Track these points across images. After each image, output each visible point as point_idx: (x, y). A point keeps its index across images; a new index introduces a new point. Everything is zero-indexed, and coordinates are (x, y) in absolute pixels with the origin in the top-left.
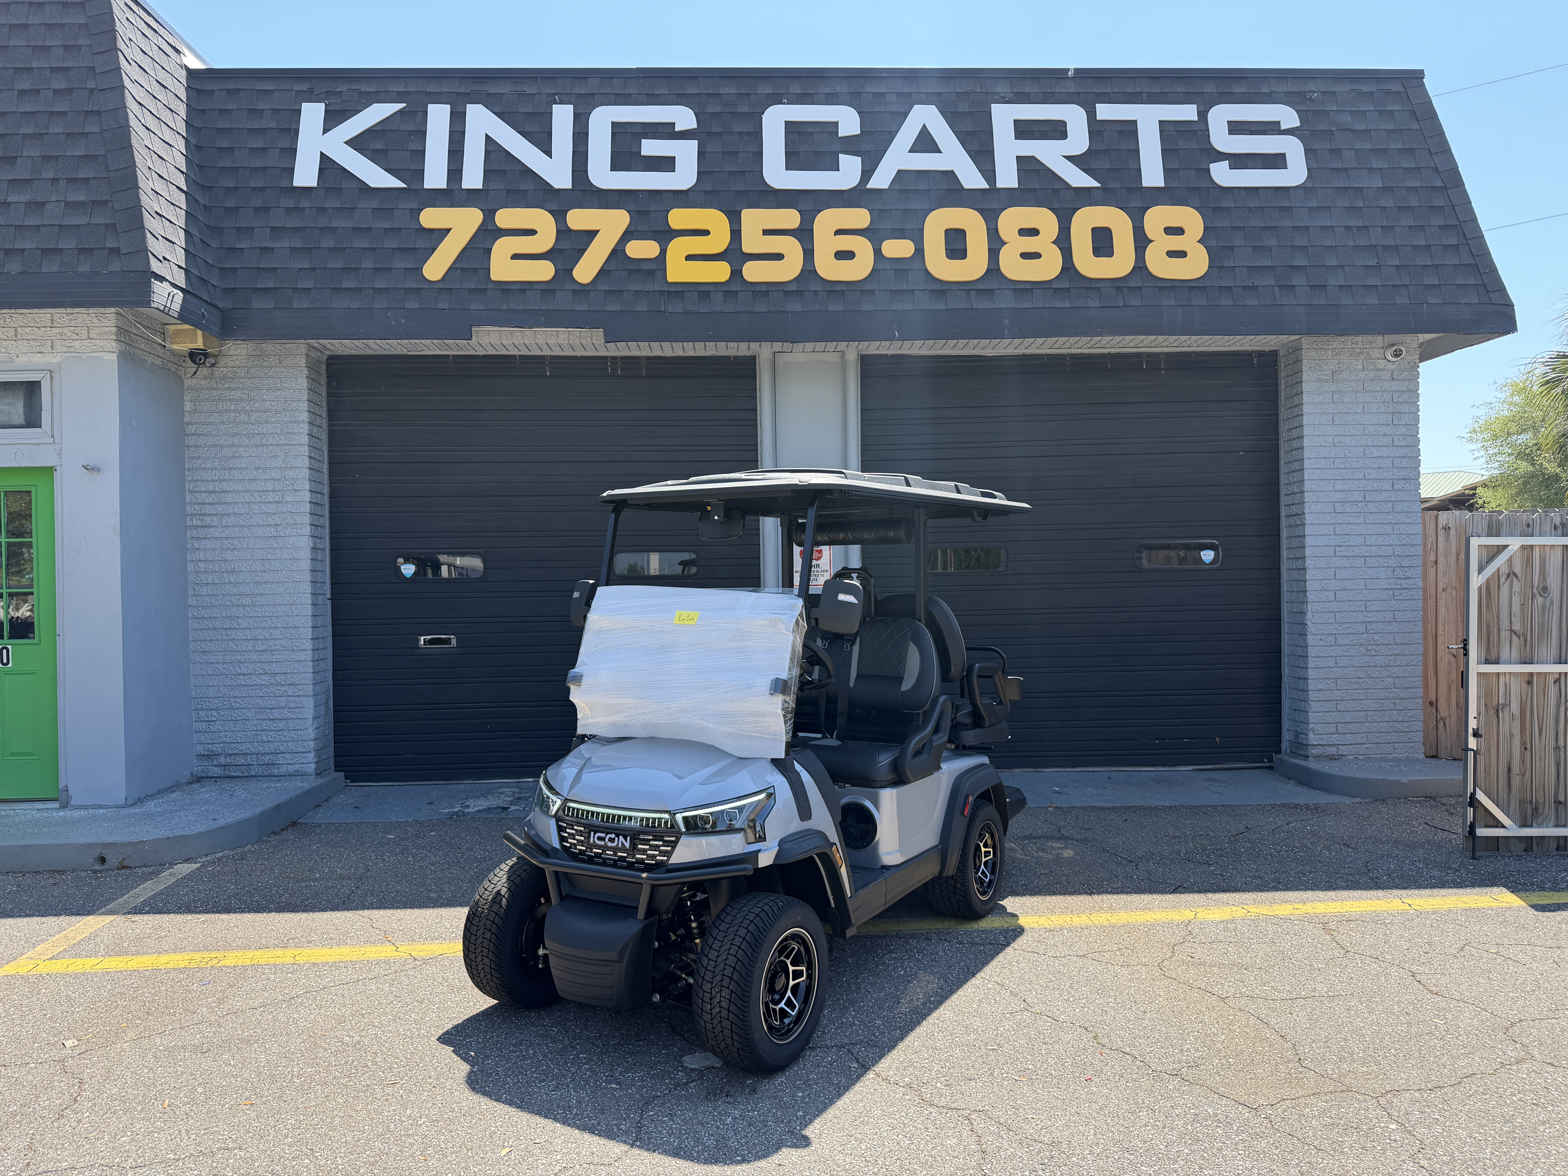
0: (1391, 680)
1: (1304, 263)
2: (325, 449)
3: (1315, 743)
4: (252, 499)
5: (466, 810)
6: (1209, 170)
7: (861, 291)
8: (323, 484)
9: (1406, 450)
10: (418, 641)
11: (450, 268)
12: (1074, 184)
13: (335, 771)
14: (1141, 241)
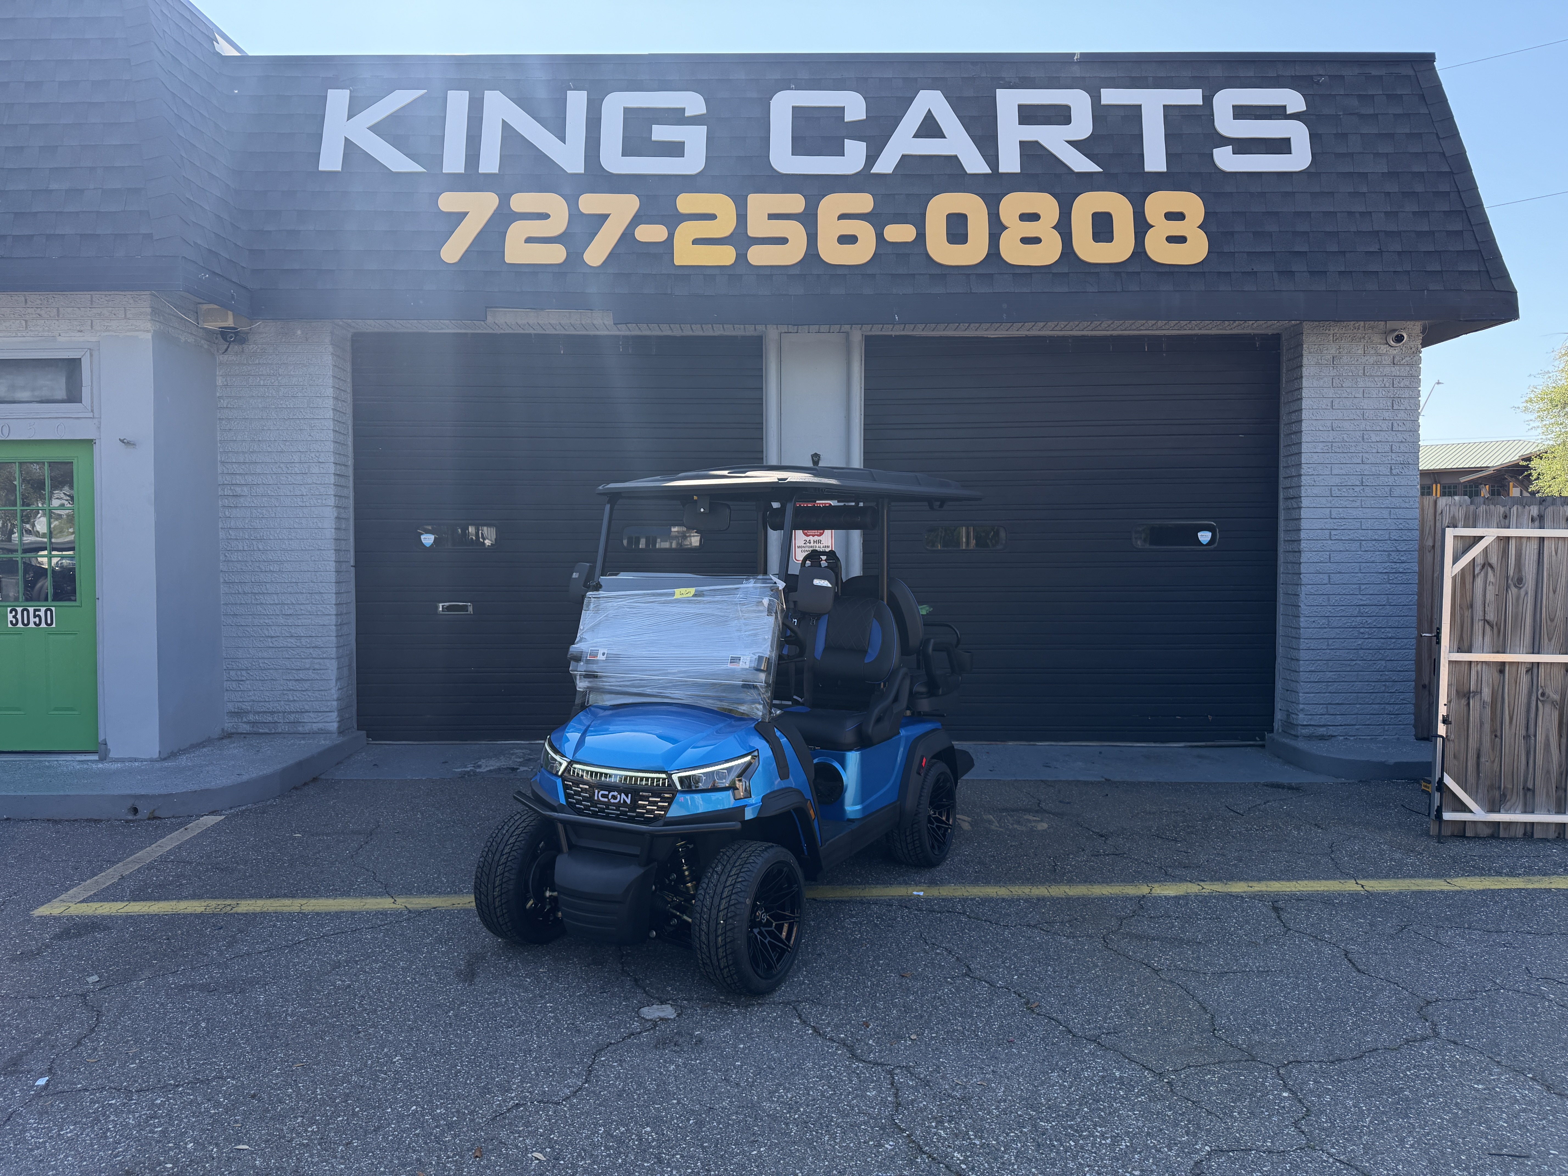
0: (1383, 662)
1: (1305, 248)
2: (350, 423)
3: (1305, 723)
4: (280, 471)
5: (478, 770)
6: (1212, 154)
7: (862, 275)
8: (347, 456)
9: (1406, 436)
10: (437, 607)
11: (466, 251)
12: (1077, 169)
13: (358, 730)
14: (1142, 227)
